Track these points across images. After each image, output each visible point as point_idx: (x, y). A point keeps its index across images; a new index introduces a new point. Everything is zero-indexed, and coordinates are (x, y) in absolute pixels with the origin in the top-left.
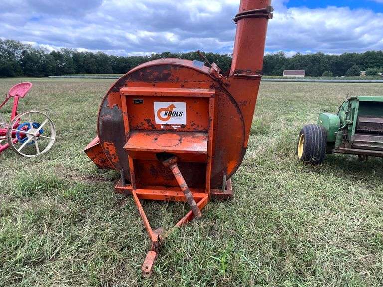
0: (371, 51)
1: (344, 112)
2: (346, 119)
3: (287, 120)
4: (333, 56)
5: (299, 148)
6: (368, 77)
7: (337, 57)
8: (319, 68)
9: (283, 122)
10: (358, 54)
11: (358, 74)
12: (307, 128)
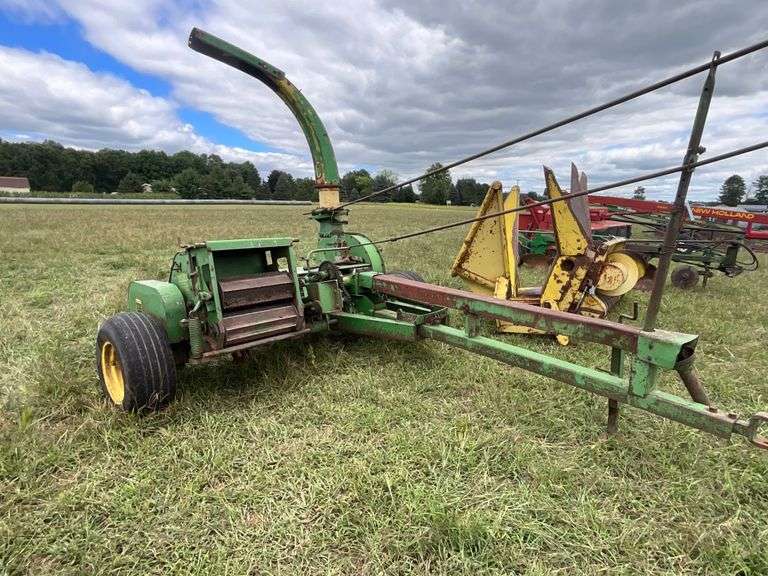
0: (149, 149)
1: (184, 275)
2: (193, 289)
3: (33, 305)
4: (84, 153)
5: (106, 377)
6: (157, 195)
7: (92, 154)
8: (60, 175)
9: (24, 313)
10: (128, 154)
11: (141, 190)
12: (116, 328)
